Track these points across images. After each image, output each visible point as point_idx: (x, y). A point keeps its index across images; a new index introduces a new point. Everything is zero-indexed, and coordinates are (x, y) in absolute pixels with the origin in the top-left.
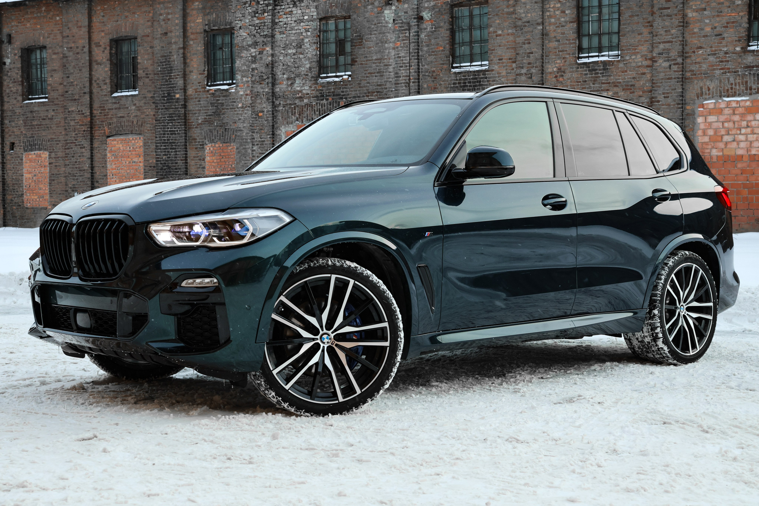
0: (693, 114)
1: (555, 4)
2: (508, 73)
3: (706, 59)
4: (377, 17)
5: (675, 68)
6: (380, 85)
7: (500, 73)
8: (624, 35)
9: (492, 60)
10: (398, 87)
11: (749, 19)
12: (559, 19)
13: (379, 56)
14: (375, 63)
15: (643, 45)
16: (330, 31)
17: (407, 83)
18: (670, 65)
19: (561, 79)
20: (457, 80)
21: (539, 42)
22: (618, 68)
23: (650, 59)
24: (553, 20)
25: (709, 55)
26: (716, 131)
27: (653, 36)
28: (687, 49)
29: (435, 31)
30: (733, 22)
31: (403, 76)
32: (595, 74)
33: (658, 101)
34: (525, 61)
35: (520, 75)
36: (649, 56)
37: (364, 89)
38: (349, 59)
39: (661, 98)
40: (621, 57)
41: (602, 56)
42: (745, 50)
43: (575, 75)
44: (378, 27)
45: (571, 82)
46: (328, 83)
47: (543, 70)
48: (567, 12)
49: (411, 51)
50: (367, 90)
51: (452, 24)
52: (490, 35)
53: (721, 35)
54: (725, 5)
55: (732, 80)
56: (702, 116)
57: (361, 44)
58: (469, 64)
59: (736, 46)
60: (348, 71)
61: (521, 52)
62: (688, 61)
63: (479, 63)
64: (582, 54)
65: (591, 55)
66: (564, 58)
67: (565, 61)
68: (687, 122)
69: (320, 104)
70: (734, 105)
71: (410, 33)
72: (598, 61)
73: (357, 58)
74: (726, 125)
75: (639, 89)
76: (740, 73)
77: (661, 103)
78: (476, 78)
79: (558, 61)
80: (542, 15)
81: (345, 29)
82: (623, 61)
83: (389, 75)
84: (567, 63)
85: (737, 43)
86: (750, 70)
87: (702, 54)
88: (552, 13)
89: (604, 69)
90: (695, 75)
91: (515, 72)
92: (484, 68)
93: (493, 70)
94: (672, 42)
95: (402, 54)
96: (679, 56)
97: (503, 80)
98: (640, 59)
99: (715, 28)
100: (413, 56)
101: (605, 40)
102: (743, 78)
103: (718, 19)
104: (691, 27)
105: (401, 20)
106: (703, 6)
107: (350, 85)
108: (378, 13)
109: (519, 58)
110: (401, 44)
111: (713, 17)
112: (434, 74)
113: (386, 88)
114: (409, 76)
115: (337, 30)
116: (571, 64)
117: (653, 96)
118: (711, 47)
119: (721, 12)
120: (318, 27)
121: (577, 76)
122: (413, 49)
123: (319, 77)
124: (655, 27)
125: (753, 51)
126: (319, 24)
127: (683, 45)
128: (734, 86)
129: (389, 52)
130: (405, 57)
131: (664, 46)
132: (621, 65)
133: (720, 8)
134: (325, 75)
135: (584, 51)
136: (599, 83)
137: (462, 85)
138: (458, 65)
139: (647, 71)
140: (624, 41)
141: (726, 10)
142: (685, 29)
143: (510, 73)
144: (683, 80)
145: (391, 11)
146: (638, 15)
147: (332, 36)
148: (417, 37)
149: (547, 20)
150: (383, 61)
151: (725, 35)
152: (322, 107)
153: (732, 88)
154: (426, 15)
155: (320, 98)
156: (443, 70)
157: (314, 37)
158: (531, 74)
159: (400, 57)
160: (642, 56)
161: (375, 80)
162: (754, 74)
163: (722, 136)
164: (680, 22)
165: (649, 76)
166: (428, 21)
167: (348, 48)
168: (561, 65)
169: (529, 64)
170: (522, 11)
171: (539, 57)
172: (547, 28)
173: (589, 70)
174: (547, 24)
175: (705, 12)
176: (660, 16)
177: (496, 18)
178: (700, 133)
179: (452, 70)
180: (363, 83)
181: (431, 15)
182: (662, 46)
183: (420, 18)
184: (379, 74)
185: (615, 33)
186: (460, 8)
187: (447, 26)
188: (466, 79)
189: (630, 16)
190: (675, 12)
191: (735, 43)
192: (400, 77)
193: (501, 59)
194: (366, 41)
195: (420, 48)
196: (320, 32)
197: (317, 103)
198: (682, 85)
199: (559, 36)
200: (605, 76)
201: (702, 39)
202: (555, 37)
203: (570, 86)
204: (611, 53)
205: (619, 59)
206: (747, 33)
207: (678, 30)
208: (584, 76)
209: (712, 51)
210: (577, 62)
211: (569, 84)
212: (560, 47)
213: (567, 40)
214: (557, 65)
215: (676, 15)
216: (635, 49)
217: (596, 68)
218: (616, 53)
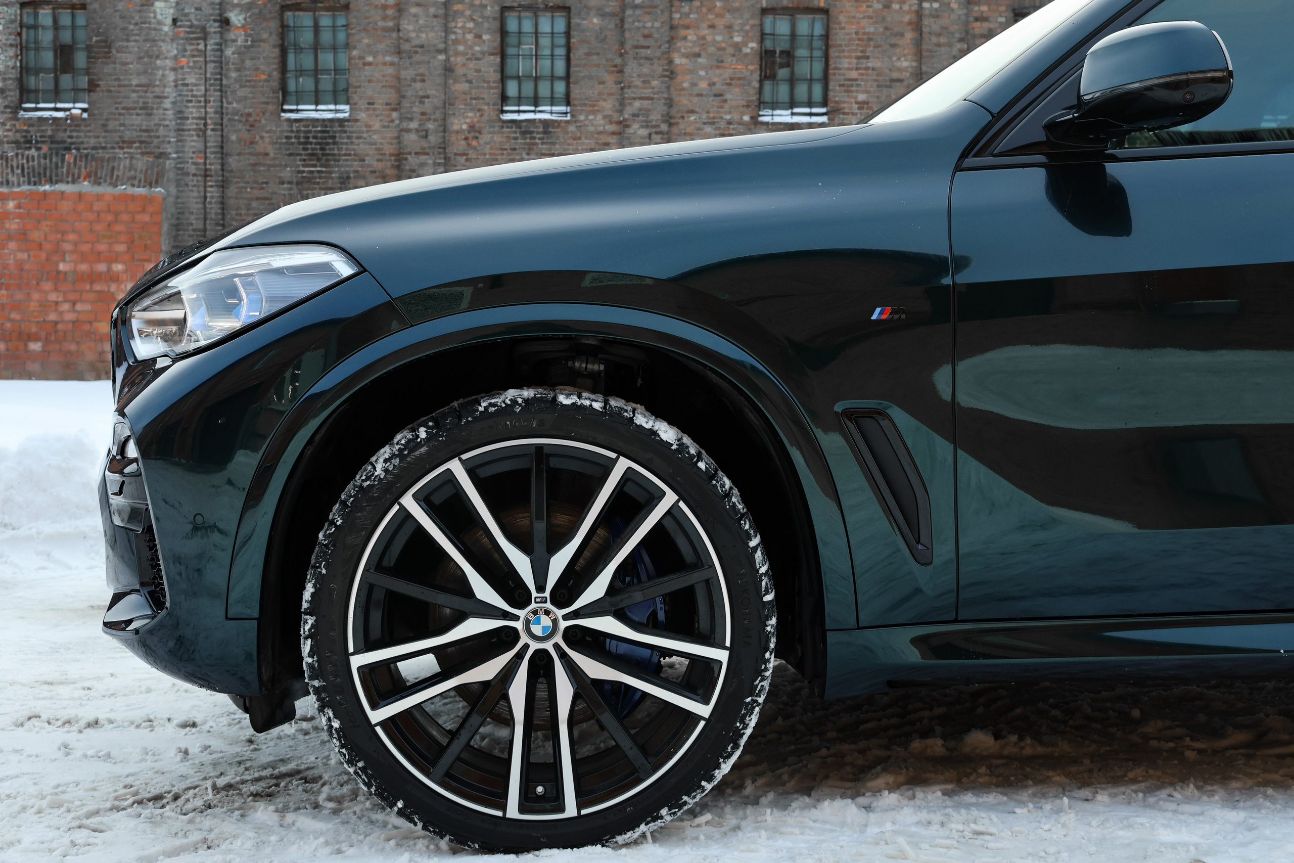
1: (465, 23)
2: (384, 127)
3: (699, 129)
4: (140, 11)
5: (657, 138)
6: (146, 131)
7: (370, 126)
8: (576, 83)
9: (355, 104)
10: (183, 135)
11: (761, 75)
12: (471, 48)
13: (144, 80)
14: (137, 92)
15: (605, 100)
16: (43, 27)
17: (201, 130)
18: (650, 134)
19: (474, 143)
20: (292, 131)
21: (439, 80)
22: (567, 133)
23: (619, 123)
24: (461, 48)
25: (704, 123)
27: (622, 89)
28: (673, 112)
29: (252, 46)
30: (739, 79)
31: (193, 118)
32: (532, 138)
34: (415, 109)
35: (408, 131)
36: (616, 116)
37: (114, 134)
38: (83, 82)
40: (572, 116)
41: (540, 112)
42: (755, 122)
43: (497, 138)
44: (141, 29)
45: (491, 148)
46: (41, 119)
47: (445, 127)
48: (486, 37)
49: (208, 75)
50: (121, 137)
51: (282, 36)
52: (353, 62)
53: (721, 95)
54: (728, 51)
57: (107, 55)
58: (313, 107)
59: (743, 114)
60: (78, 102)
61: (409, 93)
62: (674, 130)
63: (332, 107)
64: (507, 105)
65: (522, 108)
66: (479, 110)
67: (482, 116)
69: (23, 155)
71: (206, 46)
72: (534, 120)
73: (100, 80)
78: (328, 132)
79: (470, 114)
80: (446, 37)
81: (74, 27)
82: (576, 122)
83: (164, 114)
84: (485, 118)
85: (745, 109)
87: (695, 122)
88: (460, 37)
89: (545, 133)
91: (398, 125)
92: (340, 116)
93: (357, 120)
94: (652, 99)
95: (191, 80)
96: (663, 122)
97: (375, 137)
98: (602, 122)
99: (714, 84)
100: (211, 85)
101: (544, 89)
103: (718, 72)
104: (679, 78)
105: (190, 21)
106: (697, 50)
107: (86, 126)
108: (142, 5)
109: (406, 104)
110: (188, 62)
111: (711, 67)
112: (251, 119)
113: (158, 137)
114: (205, 119)
115: (56, 26)
116: (489, 121)
118: (708, 112)
119: (722, 61)
120: (19, 18)
121: (500, 139)
122: (212, 74)
123: (18, 107)
124: (627, 74)
125: (767, 124)
126: (19, 12)
127: (668, 105)
129: (163, 75)
130: (196, 85)
131: (641, 104)
132: (572, 128)
133: (720, 56)
134: (33, 105)
135: (509, 102)
137: (302, 140)
138: (294, 107)
139: (613, 140)
140: (576, 91)
141: (729, 60)
142: (671, 81)
143: (388, 127)
145: (168, 4)
146: (598, 54)
147: (46, 37)
148: (219, 53)
149: (452, 48)
150: (151, 89)
151: (728, 96)
152: (28, 162)
154: (236, 18)
155: (23, 146)
156: (268, 114)
157: (10, 34)
158: (427, 131)
159: (187, 85)
160: (605, 117)
161: (136, 120)
164: (665, 70)
166: (237, 28)
167: (80, 60)
168: (475, 120)
169: (423, 114)
170: (411, 28)
171: (440, 104)
172: (452, 59)
173: (521, 133)
174: (451, 53)
175: (700, 60)
176: (635, 58)
177: (363, 34)
179: (283, 114)
180: (112, 125)
181: (245, 19)
182: (637, 104)
183: (225, 22)
184: (144, 111)
185: (560, 78)
186: (297, 13)
187: (274, 39)
188: (310, 132)
189: (586, 54)
190: (658, 54)
191: (741, 109)
192: (188, 118)
193: (373, 104)
194: (118, 52)
195: (224, 72)
196: (21, 27)
197: (17, 155)
199: (472, 75)
200: (546, 143)
201: (695, 100)
202: (465, 75)
203: (490, 154)
204: (555, 109)
205: (569, 118)
206: (758, 96)
207: (663, 82)
208: (513, 141)
209: (708, 118)
210: (500, 119)
211: (488, 152)
212: (473, 91)
213: (484, 81)
214: (468, 120)
215: (659, 59)
216: (594, 106)
217: (532, 129)
218: (563, 109)
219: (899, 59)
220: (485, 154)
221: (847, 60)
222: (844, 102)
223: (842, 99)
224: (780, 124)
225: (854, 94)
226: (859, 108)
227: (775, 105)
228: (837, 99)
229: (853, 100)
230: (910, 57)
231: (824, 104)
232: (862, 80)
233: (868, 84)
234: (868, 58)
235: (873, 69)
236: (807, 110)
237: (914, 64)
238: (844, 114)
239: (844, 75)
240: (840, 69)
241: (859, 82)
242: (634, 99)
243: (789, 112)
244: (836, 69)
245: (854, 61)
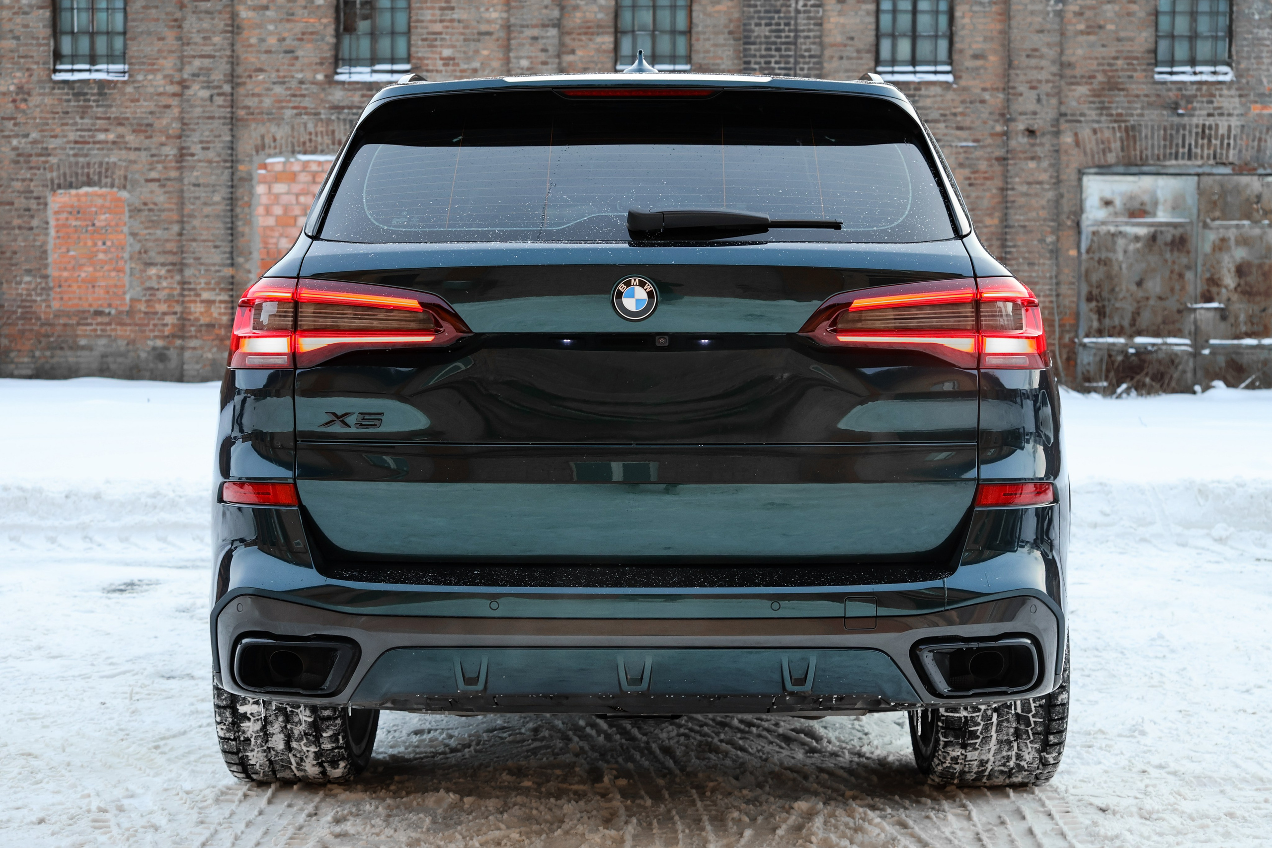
0: (248, 179)
3: (268, 89)
5: (219, 100)
8: (133, 39)
11: (337, 30)
15: (165, 58)
18: (212, 96)
19: (23, 106)
22: (124, 94)
23: (178, 83)
24: (7, 1)
25: (274, 83)
26: (286, 208)
27: (183, 44)
28: (240, 70)
30: (312, 33)
32: (85, 100)
33: (193, 155)
36: (177, 78)
39: (196, 149)
40: (130, 76)
41: (97, 71)
42: (330, 81)
43: (48, 100)
45: (41, 112)
53: (292, 52)
54: (299, 3)
55: (311, 127)
56: (265, 182)
59: (316, 72)
62: (242, 91)
64: (61, 63)
65: (76, 67)
66: (28, 70)
67: (31, 76)
68: (240, 192)
70: (314, 168)
72: (89, 80)
74: (302, 199)
75: (161, 132)
76: (323, 116)
77: (196, 158)
79: (18, 74)
82: (134, 82)
84: (34, 78)
85: (319, 67)
86: (339, 113)
87: (263, 82)
89: (100, 94)
90: (252, 114)
94: (213, 57)
96: (226, 82)
98: (162, 82)
99: (284, 39)
101: (101, 44)
102: (327, 125)
103: (288, 26)
104: (245, 34)
106: (264, 2)
111: (281, 21)
116: (40, 81)
117: (184, 145)
118: (278, 71)
119: (293, 14)
121: (51, 102)
124: (185, 30)
125: (343, 83)
127: (232, 63)
128: (313, 137)
131: (201, 62)
132: (129, 89)
133: (291, 8)
135: (64, 60)
136: (91, 118)
139: (175, 102)
140: (134, 49)
141: (300, 13)
142: (236, 37)
144: (233, 122)
146: (157, 7)
151: (300, 53)
153: (310, 140)
160: (165, 77)
162: (345, 120)
163: (295, 218)
164: (227, 25)
165: (176, 111)
168: (24, 80)
173: (74, 95)
175: (268, 13)
176: (194, 12)
178: (261, 210)
182: (197, 63)
185: (119, 34)
189: (144, 7)
190: (219, 8)
191: (314, 67)
198: (232, 130)
199: (19, 30)
200: (102, 106)
201: (264, 57)
202: (11, 31)
203: (41, 118)
204: (112, 67)
205: (126, 78)
206: (333, 53)
207: (225, 39)
208: (65, 104)
209: (279, 77)
210: (51, 79)
211: (38, 115)
212: (21, 49)
213: (33, 38)
214: (15, 81)
215: (220, 13)
216: (154, 64)
217: (86, 91)
218: (120, 67)
219: (487, 10)
220: (35, 118)
221: (430, 12)
222: (428, 58)
223: (426, 55)
224: (357, 83)
225: (439, 49)
226: (445, 65)
227: (353, 62)
228: (420, 55)
229: (437, 56)
230: (499, 7)
231: (408, 60)
232: (447, 34)
233: (454, 38)
234: (453, 9)
235: (459, 21)
236: (388, 67)
237: (505, 15)
238: (428, 71)
239: (426, 28)
240: (422, 21)
241: (443, 36)
242: (194, 57)
243: (368, 69)
244: (418, 21)
245: (438, 12)
